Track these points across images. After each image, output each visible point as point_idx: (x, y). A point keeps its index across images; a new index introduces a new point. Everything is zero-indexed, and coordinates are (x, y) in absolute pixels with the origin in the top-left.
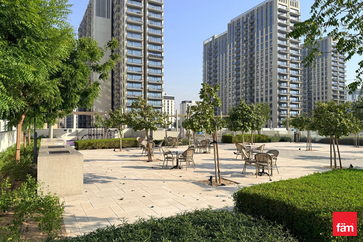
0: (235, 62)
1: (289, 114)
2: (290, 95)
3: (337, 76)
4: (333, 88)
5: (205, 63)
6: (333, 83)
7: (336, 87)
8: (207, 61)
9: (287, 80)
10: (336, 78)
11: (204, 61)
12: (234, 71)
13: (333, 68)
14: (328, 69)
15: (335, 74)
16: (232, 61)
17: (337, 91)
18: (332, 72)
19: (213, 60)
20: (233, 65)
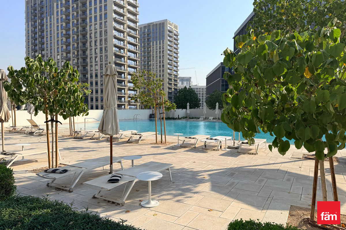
0: (64, 25)
1: (127, 93)
2: (127, 72)
3: (172, 60)
4: (169, 71)
5: (28, 25)
6: (169, 66)
7: (171, 71)
8: (30, 23)
9: (124, 55)
10: (171, 62)
11: (27, 21)
12: (63, 38)
13: (168, 52)
14: (164, 52)
15: (171, 58)
16: (60, 24)
17: (172, 74)
18: (168, 56)
19: (39, 23)
20: (61, 30)
